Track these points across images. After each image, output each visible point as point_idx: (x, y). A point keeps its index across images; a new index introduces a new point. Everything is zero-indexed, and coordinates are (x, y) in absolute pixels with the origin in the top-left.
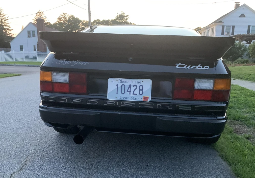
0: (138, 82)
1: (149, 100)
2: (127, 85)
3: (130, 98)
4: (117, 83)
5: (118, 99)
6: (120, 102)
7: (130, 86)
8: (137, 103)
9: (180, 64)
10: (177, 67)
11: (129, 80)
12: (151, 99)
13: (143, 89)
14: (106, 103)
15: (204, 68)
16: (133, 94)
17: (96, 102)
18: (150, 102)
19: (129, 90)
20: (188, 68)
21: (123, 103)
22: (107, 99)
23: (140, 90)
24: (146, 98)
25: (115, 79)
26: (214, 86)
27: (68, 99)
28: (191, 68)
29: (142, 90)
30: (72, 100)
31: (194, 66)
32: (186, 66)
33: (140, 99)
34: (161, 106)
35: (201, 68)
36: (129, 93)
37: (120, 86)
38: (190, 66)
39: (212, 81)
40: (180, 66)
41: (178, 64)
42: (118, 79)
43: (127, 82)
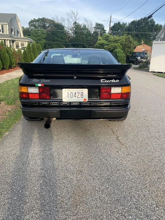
1: (87, 100)
4: (68, 91)
6: (70, 103)
8: (80, 103)
9: (103, 80)
10: (101, 81)
14: (62, 104)
15: (116, 81)
19: (75, 96)
22: (63, 101)
24: (85, 100)
26: (122, 91)
27: (39, 103)
29: (82, 95)
30: (41, 103)
31: (110, 81)
34: (94, 104)
35: (115, 81)
37: (69, 93)
39: (120, 88)
40: (102, 81)
41: (102, 80)
43: (74, 91)
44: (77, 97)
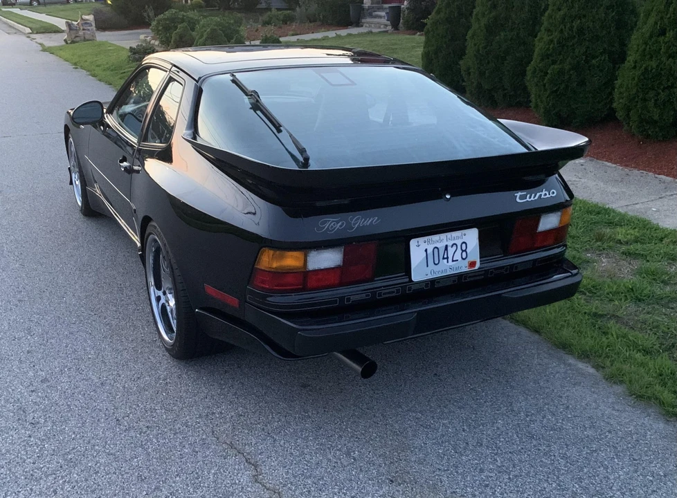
0: (458, 238)
2: (441, 245)
3: (448, 270)
5: (430, 277)
7: (446, 247)
8: (461, 276)
11: (443, 236)
12: (480, 261)
13: (466, 247)
15: (551, 195)
16: (453, 261)
17: (393, 292)
18: (479, 269)
19: (445, 256)
20: (532, 199)
21: (438, 282)
23: (463, 251)
24: (472, 264)
25: (421, 240)
28: (536, 198)
30: (349, 300)
32: (528, 196)
33: (464, 267)
35: (548, 196)
36: (446, 260)
37: (430, 251)
38: (533, 195)
42: (426, 238)
43: (441, 241)
44: (450, 259)
